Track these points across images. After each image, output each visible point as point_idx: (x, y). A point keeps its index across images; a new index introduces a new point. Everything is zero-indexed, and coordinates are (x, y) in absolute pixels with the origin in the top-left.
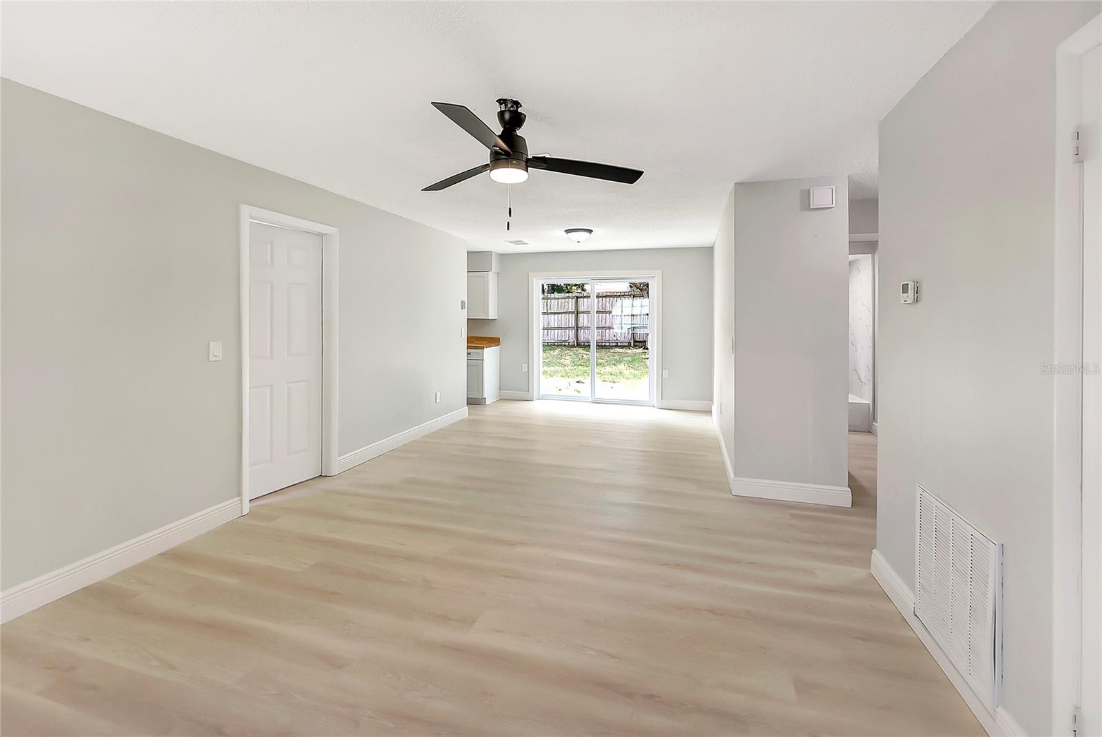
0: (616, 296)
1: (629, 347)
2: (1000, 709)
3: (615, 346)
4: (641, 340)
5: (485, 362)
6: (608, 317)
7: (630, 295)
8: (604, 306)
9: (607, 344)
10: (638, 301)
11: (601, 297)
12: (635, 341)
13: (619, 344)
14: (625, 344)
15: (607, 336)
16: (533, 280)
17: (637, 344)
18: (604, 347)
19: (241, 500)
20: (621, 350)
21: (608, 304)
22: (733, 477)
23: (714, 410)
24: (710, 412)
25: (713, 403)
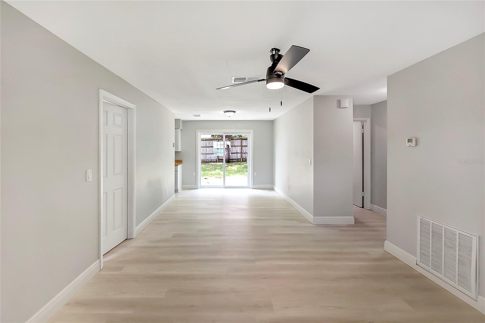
0: (211, 140)
1: (216, 162)
2: (479, 296)
3: (211, 162)
4: (221, 159)
5: (178, 172)
6: (207, 149)
7: (216, 140)
8: (206, 144)
9: (207, 161)
10: (219, 143)
11: (204, 140)
12: (219, 159)
13: (212, 161)
14: (215, 161)
15: (207, 157)
16: (198, 133)
17: (219, 160)
18: (206, 162)
19: (100, 261)
20: (214, 164)
21: (207, 143)
22: (313, 217)
23: (276, 188)
24: (272, 189)
25: (275, 185)
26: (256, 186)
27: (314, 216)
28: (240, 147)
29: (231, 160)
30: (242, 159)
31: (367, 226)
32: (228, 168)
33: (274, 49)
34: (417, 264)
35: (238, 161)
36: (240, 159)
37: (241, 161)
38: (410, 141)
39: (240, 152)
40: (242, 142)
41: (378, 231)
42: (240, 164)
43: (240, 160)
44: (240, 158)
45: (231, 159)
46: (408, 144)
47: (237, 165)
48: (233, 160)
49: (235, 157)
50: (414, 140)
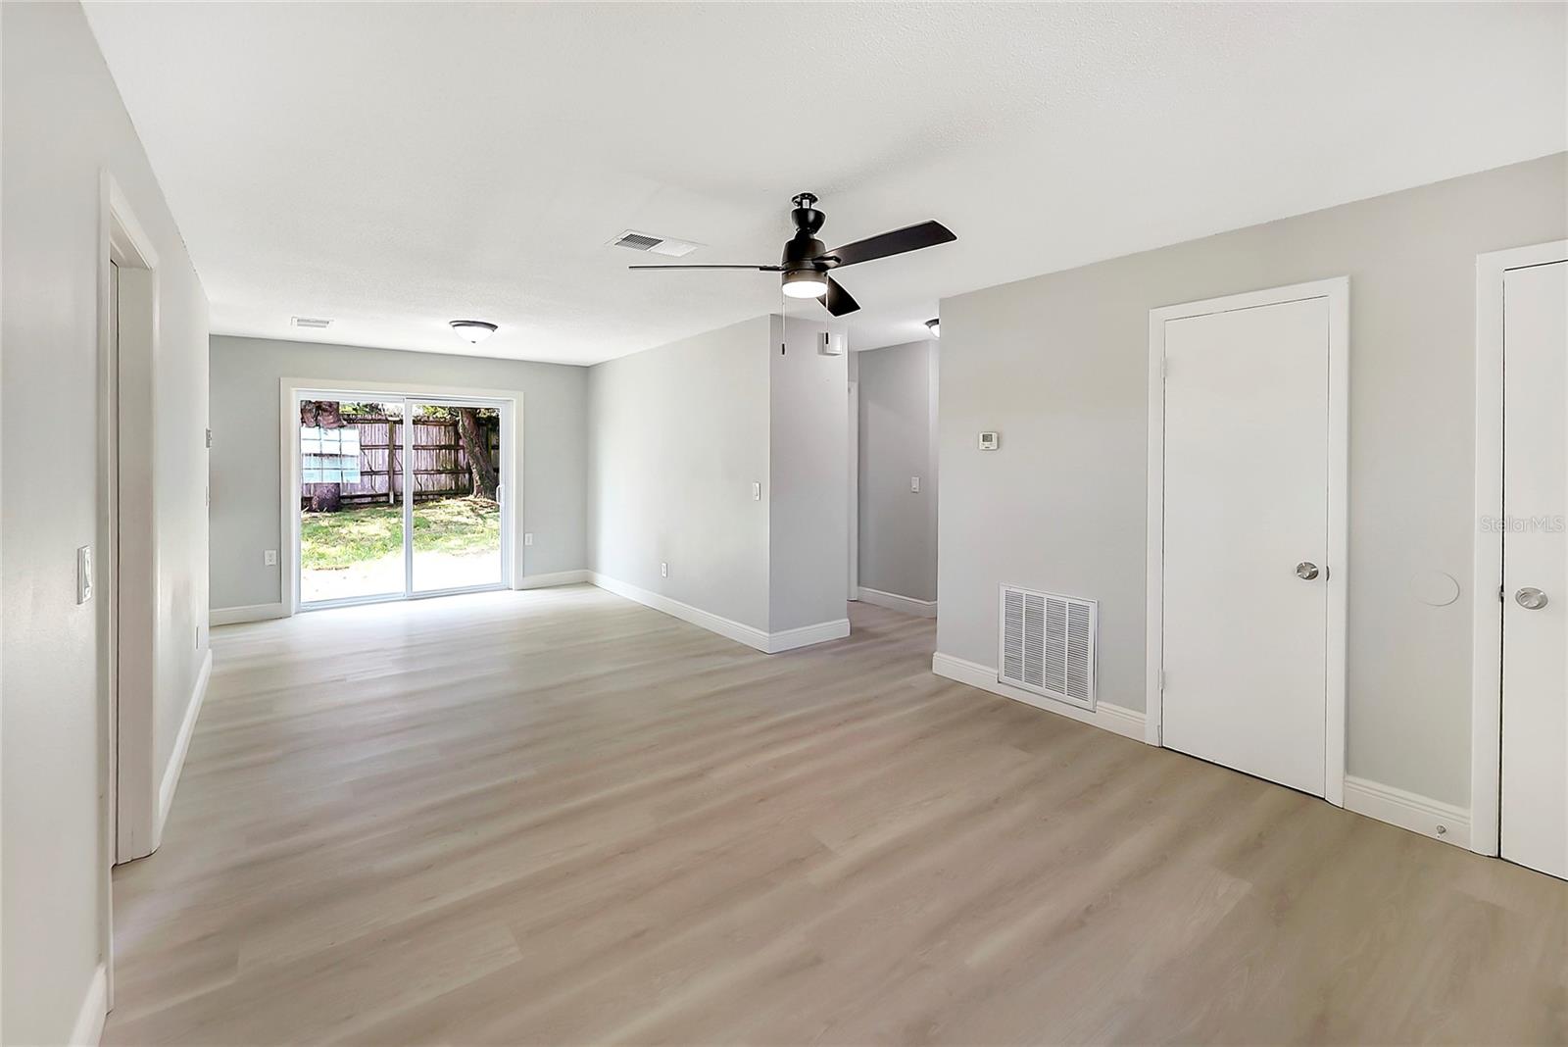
2: (1099, 703)
16: (289, 392)
22: (767, 635)
23: (603, 579)
24: (587, 583)
25: (595, 569)
26: (532, 580)
27: (770, 633)
28: (387, 451)
29: (346, 501)
30: (395, 495)
31: (875, 636)
32: (341, 530)
33: (809, 195)
34: (999, 682)
35: (377, 502)
36: (387, 495)
37: (392, 501)
38: (986, 438)
39: (386, 468)
40: (392, 432)
41: (897, 641)
42: (391, 515)
43: (383, 499)
44: (384, 491)
45: (344, 497)
46: (983, 445)
47: (382, 520)
48: (356, 500)
49: (363, 490)
50: (994, 436)
